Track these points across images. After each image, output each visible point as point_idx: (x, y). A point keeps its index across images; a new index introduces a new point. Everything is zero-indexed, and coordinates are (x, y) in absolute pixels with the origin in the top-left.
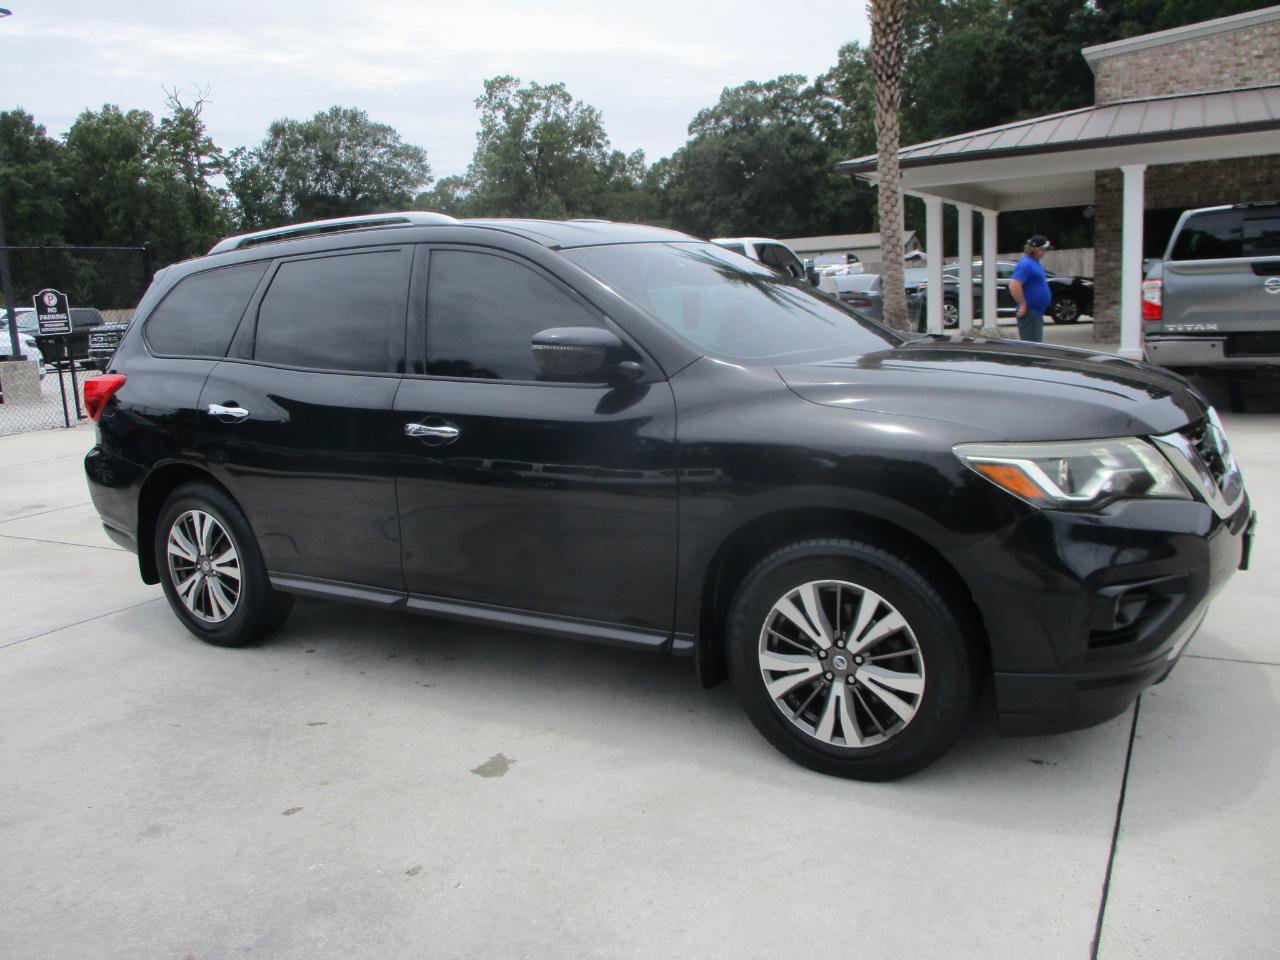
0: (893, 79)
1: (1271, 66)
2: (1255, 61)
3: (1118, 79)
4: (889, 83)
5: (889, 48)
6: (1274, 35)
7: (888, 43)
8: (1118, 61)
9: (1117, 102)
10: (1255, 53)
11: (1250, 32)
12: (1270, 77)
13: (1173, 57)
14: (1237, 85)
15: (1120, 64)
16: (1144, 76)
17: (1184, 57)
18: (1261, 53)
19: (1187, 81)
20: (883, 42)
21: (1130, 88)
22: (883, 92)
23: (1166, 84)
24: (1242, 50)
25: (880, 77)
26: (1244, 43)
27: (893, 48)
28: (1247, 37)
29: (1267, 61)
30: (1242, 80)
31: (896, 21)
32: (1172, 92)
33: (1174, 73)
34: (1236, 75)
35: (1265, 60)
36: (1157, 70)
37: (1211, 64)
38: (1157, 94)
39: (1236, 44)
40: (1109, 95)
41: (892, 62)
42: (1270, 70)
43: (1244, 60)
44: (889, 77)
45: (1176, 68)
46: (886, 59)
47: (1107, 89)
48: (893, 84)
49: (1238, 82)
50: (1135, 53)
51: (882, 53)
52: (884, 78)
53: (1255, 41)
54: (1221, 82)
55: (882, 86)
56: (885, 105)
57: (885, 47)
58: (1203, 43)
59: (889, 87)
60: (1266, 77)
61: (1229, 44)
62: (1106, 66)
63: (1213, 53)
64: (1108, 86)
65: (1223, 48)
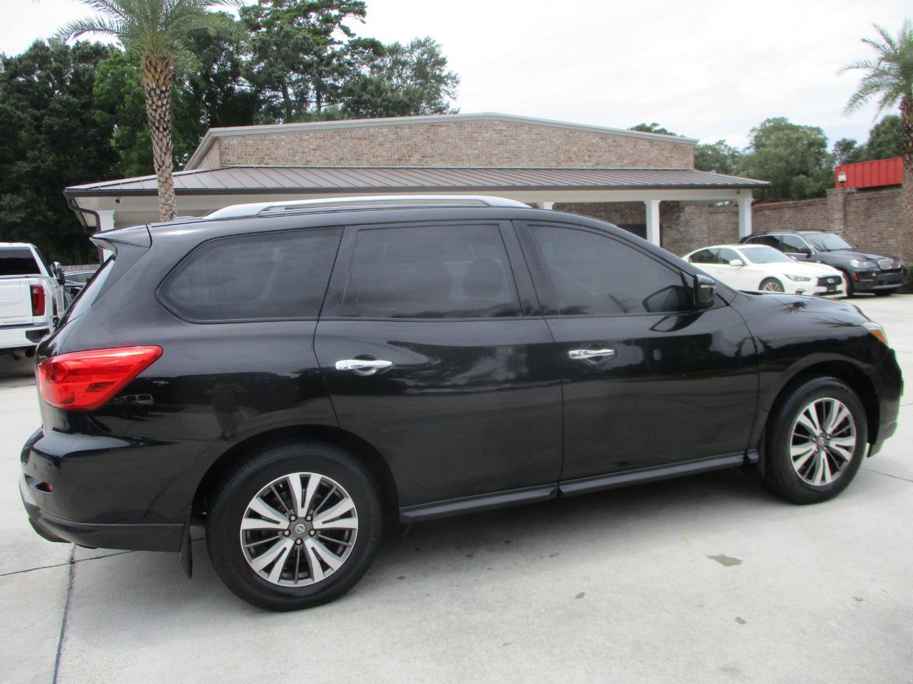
0: (168, 131)
1: (321, 156)
2: (312, 152)
3: (234, 152)
4: (165, 134)
5: (164, 109)
6: (321, 138)
7: (163, 105)
8: (233, 140)
9: (234, 166)
10: (312, 147)
11: (308, 135)
12: (321, 162)
13: (267, 143)
14: (304, 164)
15: (235, 142)
16: (250, 151)
17: (273, 143)
18: (314, 147)
19: (276, 158)
20: (160, 103)
21: (242, 158)
22: (161, 140)
23: (263, 158)
24: (305, 144)
25: (157, 128)
26: (306, 140)
27: (166, 109)
28: (307, 137)
29: (318, 153)
30: (307, 162)
31: (167, 91)
32: (268, 164)
33: (268, 152)
34: (303, 158)
35: (317, 152)
36: (257, 149)
37: (288, 150)
38: (259, 164)
39: (301, 140)
40: (229, 161)
41: (166, 119)
42: (320, 158)
43: (306, 150)
44: (165, 130)
45: (268, 149)
46: (163, 116)
47: (228, 157)
48: (168, 135)
49: (304, 162)
50: (243, 136)
51: (159, 111)
52: (161, 129)
53: (311, 140)
54: (295, 161)
55: (161, 136)
56: (164, 149)
57: (161, 107)
58: (283, 137)
59: (166, 137)
60: (318, 162)
61: (297, 140)
62: (226, 142)
63: (289, 143)
64: (228, 155)
65: (294, 141)
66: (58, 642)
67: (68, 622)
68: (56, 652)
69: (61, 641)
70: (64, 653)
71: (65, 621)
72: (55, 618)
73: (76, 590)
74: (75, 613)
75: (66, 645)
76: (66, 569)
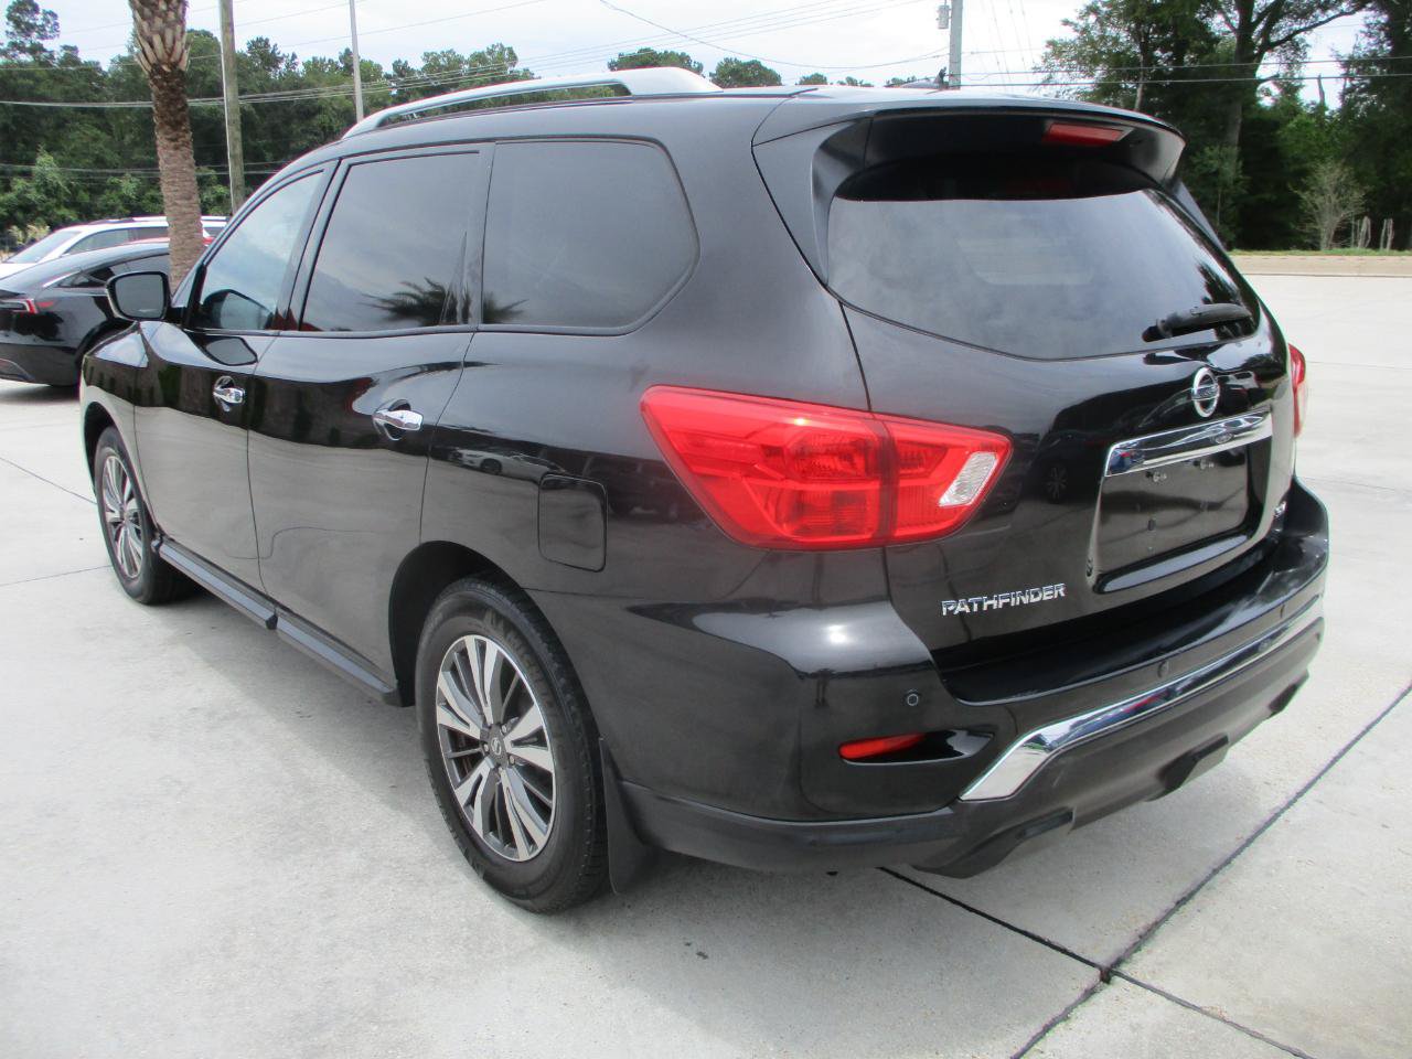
66: (1287, 812)
67: (1248, 834)
68: (1300, 800)
69: (1282, 811)
70: (1292, 794)
71: (1250, 841)
72: (1259, 855)
73: (1179, 890)
74: (1226, 842)
75: (1280, 802)
76: (1138, 966)
